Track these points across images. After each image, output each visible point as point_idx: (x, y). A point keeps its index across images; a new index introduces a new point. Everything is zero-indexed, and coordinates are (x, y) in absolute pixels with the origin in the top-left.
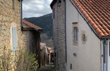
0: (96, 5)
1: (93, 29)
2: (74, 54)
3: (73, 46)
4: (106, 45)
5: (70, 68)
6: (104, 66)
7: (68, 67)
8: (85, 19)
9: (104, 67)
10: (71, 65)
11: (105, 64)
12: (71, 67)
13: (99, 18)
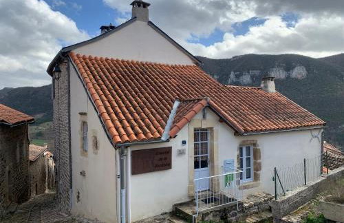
0: (122, 82)
1: (106, 129)
2: (81, 173)
3: (82, 158)
4: (125, 157)
5: (76, 199)
6: (121, 193)
7: (74, 197)
8: (95, 109)
9: (121, 197)
10: (79, 193)
11: (124, 191)
12: (78, 197)
13: (120, 108)
